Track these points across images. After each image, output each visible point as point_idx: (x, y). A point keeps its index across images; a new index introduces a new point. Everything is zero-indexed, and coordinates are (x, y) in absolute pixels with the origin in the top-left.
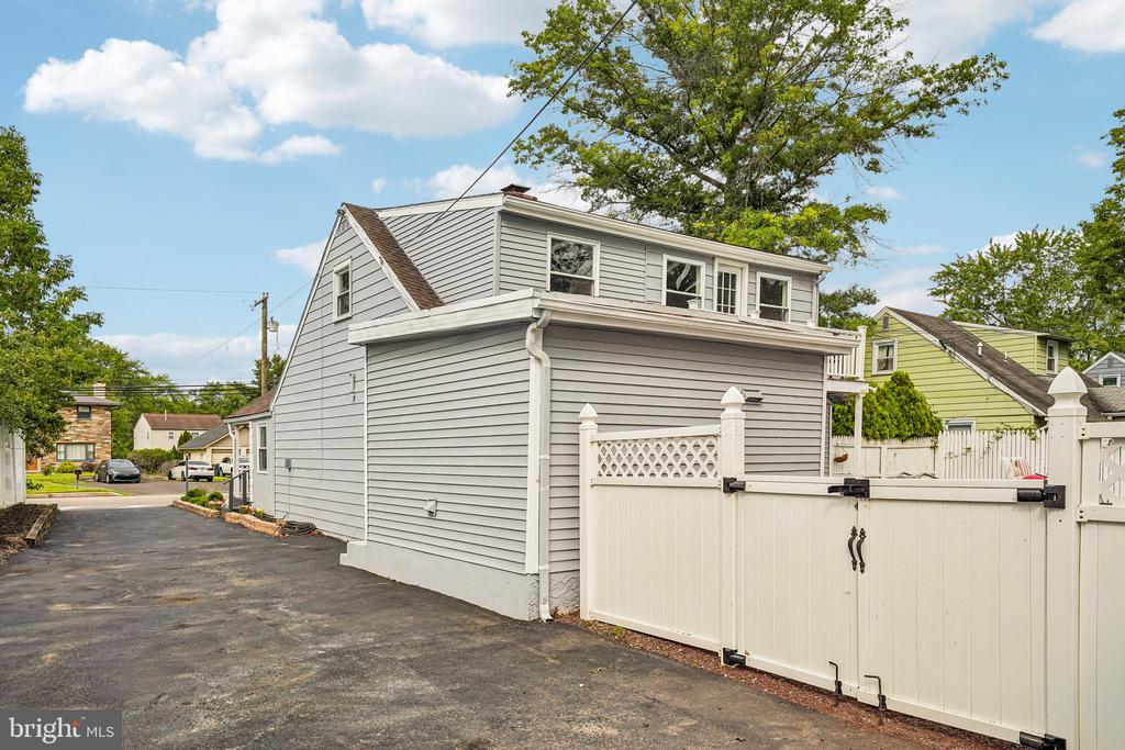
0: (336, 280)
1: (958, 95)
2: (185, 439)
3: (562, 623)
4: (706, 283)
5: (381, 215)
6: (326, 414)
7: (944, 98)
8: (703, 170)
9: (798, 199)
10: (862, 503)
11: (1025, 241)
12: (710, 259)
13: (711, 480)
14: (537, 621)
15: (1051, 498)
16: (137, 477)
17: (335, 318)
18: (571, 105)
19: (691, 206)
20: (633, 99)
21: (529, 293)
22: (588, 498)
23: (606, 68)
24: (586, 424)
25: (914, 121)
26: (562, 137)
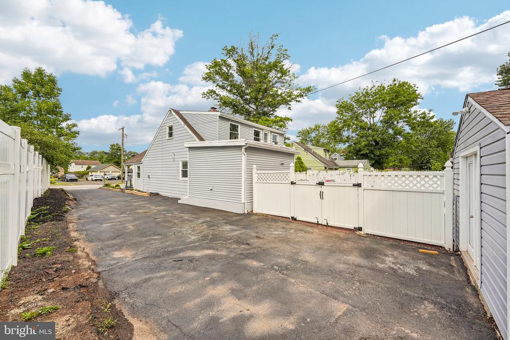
0: (168, 128)
1: (307, 94)
2: (89, 168)
3: (251, 213)
4: (261, 136)
5: (180, 112)
6: (163, 163)
7: (304, 95)
8: (250, 105)
9: (272, 114)
10: (322, 186)
11: (316, 126)
12: (263, 130)
13: (287, 182)
14: (244, 213)
15: (359, 185)
16: (77, 179)
17: (167, 138)
18: (218, 85)
19: (248, 113)
20: (233, 85)
21: (244, 140)
22: (255, 186)
23: (227, 77)
24: (254, 169)
25: (298, 99)
26: (214, 92)
